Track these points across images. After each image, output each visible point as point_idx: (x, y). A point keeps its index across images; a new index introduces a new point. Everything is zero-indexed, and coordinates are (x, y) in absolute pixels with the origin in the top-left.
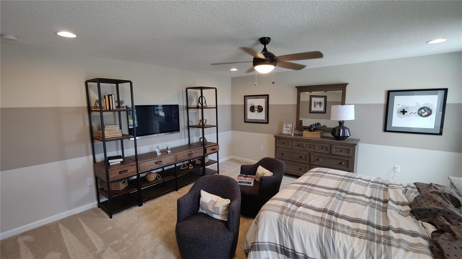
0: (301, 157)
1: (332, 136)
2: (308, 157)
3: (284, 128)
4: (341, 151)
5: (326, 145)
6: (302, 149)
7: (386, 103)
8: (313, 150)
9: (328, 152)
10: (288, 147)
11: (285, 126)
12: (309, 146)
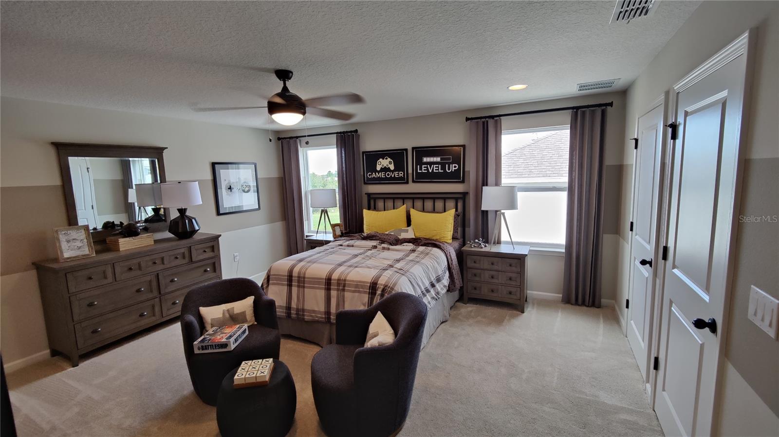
0: (138, 291)
1: (171, 235)
2: (154, 284)
3: (64, 245)
4: (205, 251)
5: (182, 251)
6: (139, 273)
7: (213, 178)
8: (161, 267)
9: (187, 260)
10: (105, 282)
11: (64, 240)
12: (150, 263)
